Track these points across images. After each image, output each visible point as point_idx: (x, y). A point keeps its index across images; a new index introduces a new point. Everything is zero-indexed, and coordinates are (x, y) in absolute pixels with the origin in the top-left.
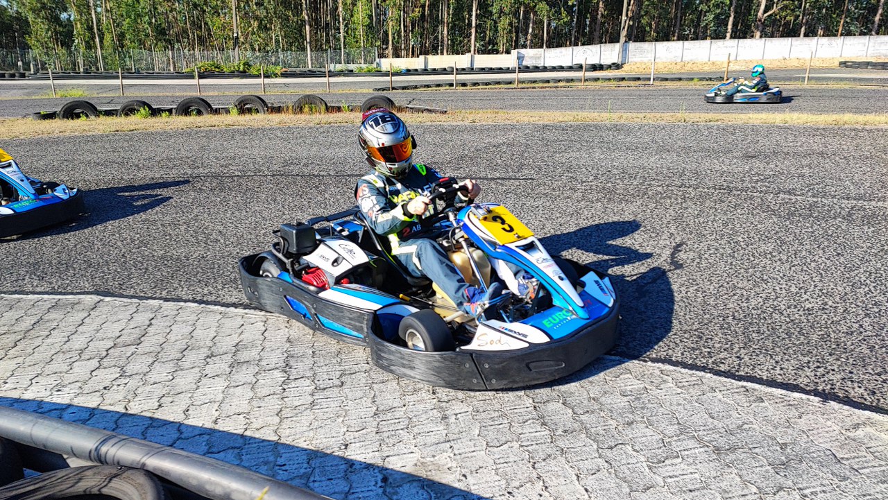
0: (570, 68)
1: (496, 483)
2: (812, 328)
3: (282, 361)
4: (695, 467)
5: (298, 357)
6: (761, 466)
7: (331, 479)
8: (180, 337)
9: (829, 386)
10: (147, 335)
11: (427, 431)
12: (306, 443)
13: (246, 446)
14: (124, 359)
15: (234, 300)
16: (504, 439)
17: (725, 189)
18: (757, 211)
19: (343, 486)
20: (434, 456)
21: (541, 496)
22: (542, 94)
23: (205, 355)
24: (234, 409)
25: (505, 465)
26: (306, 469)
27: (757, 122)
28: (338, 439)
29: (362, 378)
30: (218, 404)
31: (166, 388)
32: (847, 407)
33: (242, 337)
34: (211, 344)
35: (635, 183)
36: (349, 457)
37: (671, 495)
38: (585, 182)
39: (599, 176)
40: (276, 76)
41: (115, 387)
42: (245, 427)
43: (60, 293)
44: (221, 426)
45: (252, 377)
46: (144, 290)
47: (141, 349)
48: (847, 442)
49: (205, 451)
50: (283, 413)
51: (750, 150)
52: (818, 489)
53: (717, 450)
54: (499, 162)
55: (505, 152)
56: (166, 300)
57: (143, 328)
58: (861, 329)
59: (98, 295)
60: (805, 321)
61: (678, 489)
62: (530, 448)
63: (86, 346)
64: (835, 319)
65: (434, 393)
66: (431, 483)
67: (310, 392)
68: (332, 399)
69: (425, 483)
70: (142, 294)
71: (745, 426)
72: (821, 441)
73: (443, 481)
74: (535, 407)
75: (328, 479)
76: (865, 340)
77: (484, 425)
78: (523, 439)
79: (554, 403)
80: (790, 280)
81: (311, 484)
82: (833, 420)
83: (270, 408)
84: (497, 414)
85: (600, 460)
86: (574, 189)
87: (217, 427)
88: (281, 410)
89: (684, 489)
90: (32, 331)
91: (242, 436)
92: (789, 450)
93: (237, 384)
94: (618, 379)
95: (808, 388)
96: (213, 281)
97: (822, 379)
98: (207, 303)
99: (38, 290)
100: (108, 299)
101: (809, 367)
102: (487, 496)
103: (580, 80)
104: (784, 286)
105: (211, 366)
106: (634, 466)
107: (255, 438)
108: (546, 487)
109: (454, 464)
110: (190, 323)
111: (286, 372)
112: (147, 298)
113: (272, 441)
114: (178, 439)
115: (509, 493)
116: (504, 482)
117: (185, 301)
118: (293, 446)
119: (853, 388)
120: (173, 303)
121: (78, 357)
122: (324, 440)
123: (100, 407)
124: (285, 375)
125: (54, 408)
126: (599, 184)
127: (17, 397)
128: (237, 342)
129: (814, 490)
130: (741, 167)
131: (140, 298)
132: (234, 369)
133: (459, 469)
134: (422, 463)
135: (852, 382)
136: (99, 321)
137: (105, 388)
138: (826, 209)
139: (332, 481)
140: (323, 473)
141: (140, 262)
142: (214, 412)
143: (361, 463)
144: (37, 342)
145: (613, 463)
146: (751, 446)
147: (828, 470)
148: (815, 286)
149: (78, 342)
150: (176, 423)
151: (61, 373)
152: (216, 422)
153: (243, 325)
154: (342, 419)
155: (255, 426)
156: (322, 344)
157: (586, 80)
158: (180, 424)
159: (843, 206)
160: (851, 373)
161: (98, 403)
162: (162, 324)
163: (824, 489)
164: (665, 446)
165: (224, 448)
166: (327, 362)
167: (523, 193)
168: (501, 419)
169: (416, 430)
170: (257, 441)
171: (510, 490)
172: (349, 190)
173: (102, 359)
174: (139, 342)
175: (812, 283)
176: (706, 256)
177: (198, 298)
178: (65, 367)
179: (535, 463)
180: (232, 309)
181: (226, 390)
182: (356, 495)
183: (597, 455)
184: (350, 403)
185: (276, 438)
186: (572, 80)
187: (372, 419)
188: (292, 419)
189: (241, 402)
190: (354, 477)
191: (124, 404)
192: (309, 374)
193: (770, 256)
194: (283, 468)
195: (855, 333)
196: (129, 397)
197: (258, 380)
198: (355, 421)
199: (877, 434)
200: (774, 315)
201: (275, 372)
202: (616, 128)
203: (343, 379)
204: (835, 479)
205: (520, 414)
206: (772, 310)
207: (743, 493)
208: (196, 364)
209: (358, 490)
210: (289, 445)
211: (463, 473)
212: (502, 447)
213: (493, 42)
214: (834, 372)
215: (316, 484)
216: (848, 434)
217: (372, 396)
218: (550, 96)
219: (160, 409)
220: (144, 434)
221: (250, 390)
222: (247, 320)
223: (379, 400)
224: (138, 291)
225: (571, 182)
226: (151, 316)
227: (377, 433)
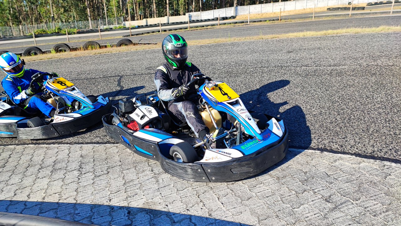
0: (213, 20)
1: (182, 206)
2: (316, 122)
3: (78, 166)
4: (268, 187)
5: (86, 163)
6: (296, 183)
7: (103, 216)
8: (25, 162)
9: (324, 146)
10: (8, 162)
11: (149, 188)
12: (90, 202)
13: (60, 208)
16: (185, 187)
17: (280, 67)
18: (293, 75)
19: (109, 218)
20: (152, 199)
21: (202, 209)
22: (201, 32)
23: (38, 168)
24: (53, 191)
25: (186, 198)
26: (90, 214)
27: (292, 37)
28: (106, 198)
29: (118, 168)
30: (45, 190)
31: (18, 186)
32: (331, 153)
33: (57, 158)
34: (41, 163)
35: (241, 68)
36: (112, 205)
37: (259, 200)
38: (219, 70)
39: (225, 66)
40: (74, 34)
42: (59, 199)
44: (46, 200)
45: (62, 175)
46: (6, 141)
47: (5, 169)
48: (332, 168)
49: (39, 212)
50: (78, 190)
51: (290, 49)
52: (321, 189)
53: (278, 178)
56: (18, 145)
57: (6, 159)
58: (336, 121)
60: (313, 120)
61: (262, 197)
62: (197, 189)
64: (325, 117)
65: (152, 171)
66: (151, 211)
67: (92, 178)
68: (103, 180)
69: (148, 211)
70: (5, 143)
71: (290, 167)
72: (321, 169)
73: (157, 209)
75: (101, 217)
76: (338, 125)
77: (176, 182)
78: (193, 186)
80: (307, 103)
81: (92, 220)
82: (326, 159)
83: (72, 188)
85: (228, 190)
87: (45, 201)
88: (77, 189)
89: (265, 197)
91: (58, 203)
92: (308, 174)
93: (55, 180)
95: (315, 148)
97: (321, 143)
101: (315, 139)
102: (178, 212)
103: (217, 25)
104: (305, 106)
105: (41, 173)
106: (243, 190)
107: (64, 203)
108: (204, 205)
109: (162, 201)
110: (30, 154)
111: (80, 171)
112: (8, 145)
113: (73, 203)
114: (25, 209)
115: (187, 210)
116: (185, 205)
117: (28, 144)
118: (84, 204)
119: (334, 145)
120: (21, 146)
122: (99, 199)
124: (80, 172)
126: (226, 70)
128: (55, 160)
129: (319, 189)
130: (285, 57)
131: (5, 145)
132: (53, 173)
133: (164, 203)
134: (147, 203)
135: (333, 143)
138: (321, 71)
139: (103, 217)
140: (98, 214)
142: (43, 194)
143: (117, 207)
145: (234, 190)
146: (292, 175)
147: (325, 180)
148: (317, 105)
150: (24, 201)
153: (58, 152)
154: (108, 188)
155: (64, 198)
156: (98, 156)
157: (220, 25)
158: (26, 202)
159: (328, 69)
160: (332, 139)
162: (16, 156)
163: (323, 188)
164: (256, 180)
165: (48, 210)
166: (101, 164)
169: (144, 188)
170: (65, 204)
171: (188, 209)
172: (110, 84)
174: (4, 166)
175: (316, 104)
176: (272, 97)
179: (199, 195)
180: (52, 145)
181: (49, 183)
182: (115, 222)
183: (227, 188)
184: (112, 180)
185: (75, 202)
186: (214, 25)
187: (123, 186)
188: (83, 192)
189: (57, 188)
190: (114, 214)
192: (92, 170)
193: (299, 94)
194: (78, 215)
195: (334, 123)
197: (66, 176)
198: (115, 189)
199: (344, 163)
200: (301, 119)
201: (74, 172)
202: (233, 44)
203: (109, 170)
204: (327, 184)
206: (300, 117)
207: (289, 195)
208: (33, 173)
209: (116, 219)
210: (81, 204)
211: (166, 204)
212: (184, 190)
213: (177, 11)
214: (325, 140)
215: (95, 220)
216: (332, 164)
217: (123, 176)
218: (204, 33)
219: (15, 196)
220: (6, 209)
221: (61, 182)
222: (60, 149)
223: (126, 178)
224: (3, 142)
225: (213, 70)
226: (10, 153)
227: (125, 192)
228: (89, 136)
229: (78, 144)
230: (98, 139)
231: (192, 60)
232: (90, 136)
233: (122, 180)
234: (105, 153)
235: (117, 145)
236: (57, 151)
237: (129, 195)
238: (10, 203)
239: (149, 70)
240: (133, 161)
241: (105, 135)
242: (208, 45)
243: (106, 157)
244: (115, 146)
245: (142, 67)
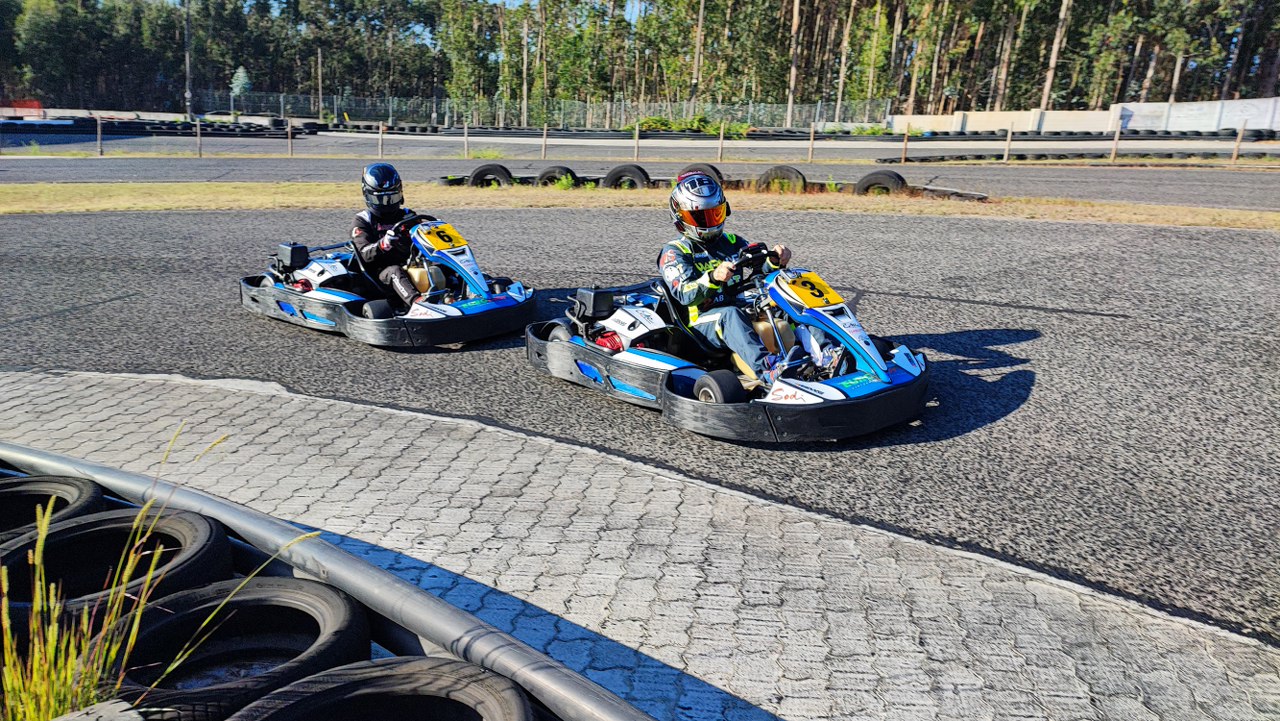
0: (1214, 135)
3: (699, 553)
5: (722, 550)
8: (571, 496)
10: (530, 485)
11: (906, 701)
12: (721, 682)
13: (640, 669)
14: (499, 514)
15: (643, 452)
22: (1157, 176)
23: (599, 526)
24: (628, 612)
28: (769, 686)
29: (812, 598)
30: (608, 599)
31: (546, 564)
33: (649, 507)
34: (607, 511)
36: (782, 717)
38: (1222, 329)
39: (1251, 322)
40: (740, 136)
41: (486, 550)
42: (641, 640)
43: (438, 414)
44: (609, 632)
45: (656, 569)
46: (534, 422)
47: (522, 504)
49: (585, 664)
50: (694, 630)
54: (1069, 284)
55: (1081, 269)
56: (559, 440)
57: (527, 475)
59: (480, 421)
63: (458, 489)
67: (735, 605)
68: (764, 623)
70: (530, 428)
74: (1092, 700)
77: (1002, 711)
79: (1129, 700)
83: (677, 619)
84: (1024, 698)
86: (1201, 340)
87: (605, 632)
88: (691, 626)
90: (400, 459)
91: (636, 652)
93: (637, 576)
94: (1250, 678)
96: (620, 421)
98: (609, 451)
99: (414, 405)
100: (490, 428)
103: (1229, 155)
105: (604, 543)
107: (653, 659)
110: (585, 476)
111: (703, 571)
112: (536, 434)
113: (676, 669)
114: (555, 639)
117: (582, 445)
118: (704, 682)
120: (566, 446)
121: (447, 502)
122: (749, 683)
123: (466, 575)
124: (702, 574)
125: (413, 565)
126: (1250, 336)
127: (373, 542)
128: (642, 514)
131: (529, 433)
132: (634, 554)
136: (477, 456)
137: (474, 550)
141: (534, 383)
142: (603, 609)
144: (404, 474)
149: (450, 482)
150: (555, 615)
151: (425, 520)
152: (603, 625)
153: (652, 490)
154: (777, 656)
155: (653, 641)
156: (757, 536)
157: (1240, 156)
158: (559, 619)
161: (464, 568)
162: (550, 472)
165: (610, 665)
166: (763, 565)
167: (1106, 339)
168: (1031, 708)
169: (888, 697)
170: (655, 664)
173: (474, 509)
174: (519, 493)
177: (598, 443)
178: (431, 514)
180: (640, 465)
181: (621, 582)
184: (791, 633)
185: (681, 666)
186: (1214, 155)
187: (821, 665)
188: (706, 642)
189: (639, 603)
191: (494, 576)
192: (736, 579)
194: (686, 712)
196: (501, 568)
197: (664, 575)
198: (796, 664)
201: (689, 567)
203: (785, 595)
205: (1065, 707)
208: (585, 537)
210: (698, 680)
213: (1079, 91)
217: (825, 629)
218: (1172, 180)
219: (536, 592)
220: (512, 624)
221: (651, 587)
222: (658, 484)
223: (834, 638)
224: (526, 423)
225: (1197, 327)
226: (539, 459)
227: (827, 689)
228: (740, 464)
229: (708, 482)
230: (762, 482)
231: (1117, 276)
232: (742, 463)
233: (821, 644)
234: (780, 533)
235: (817, 517)
236: (651, 487)
237: (839, 702)
238: (523, 608)
239: (954, 286)
240: (862, 589)
241: (787, 475)
242: (1187, 231)
243: (782, 550)
244: (811, 519)
245: (933, 272)
